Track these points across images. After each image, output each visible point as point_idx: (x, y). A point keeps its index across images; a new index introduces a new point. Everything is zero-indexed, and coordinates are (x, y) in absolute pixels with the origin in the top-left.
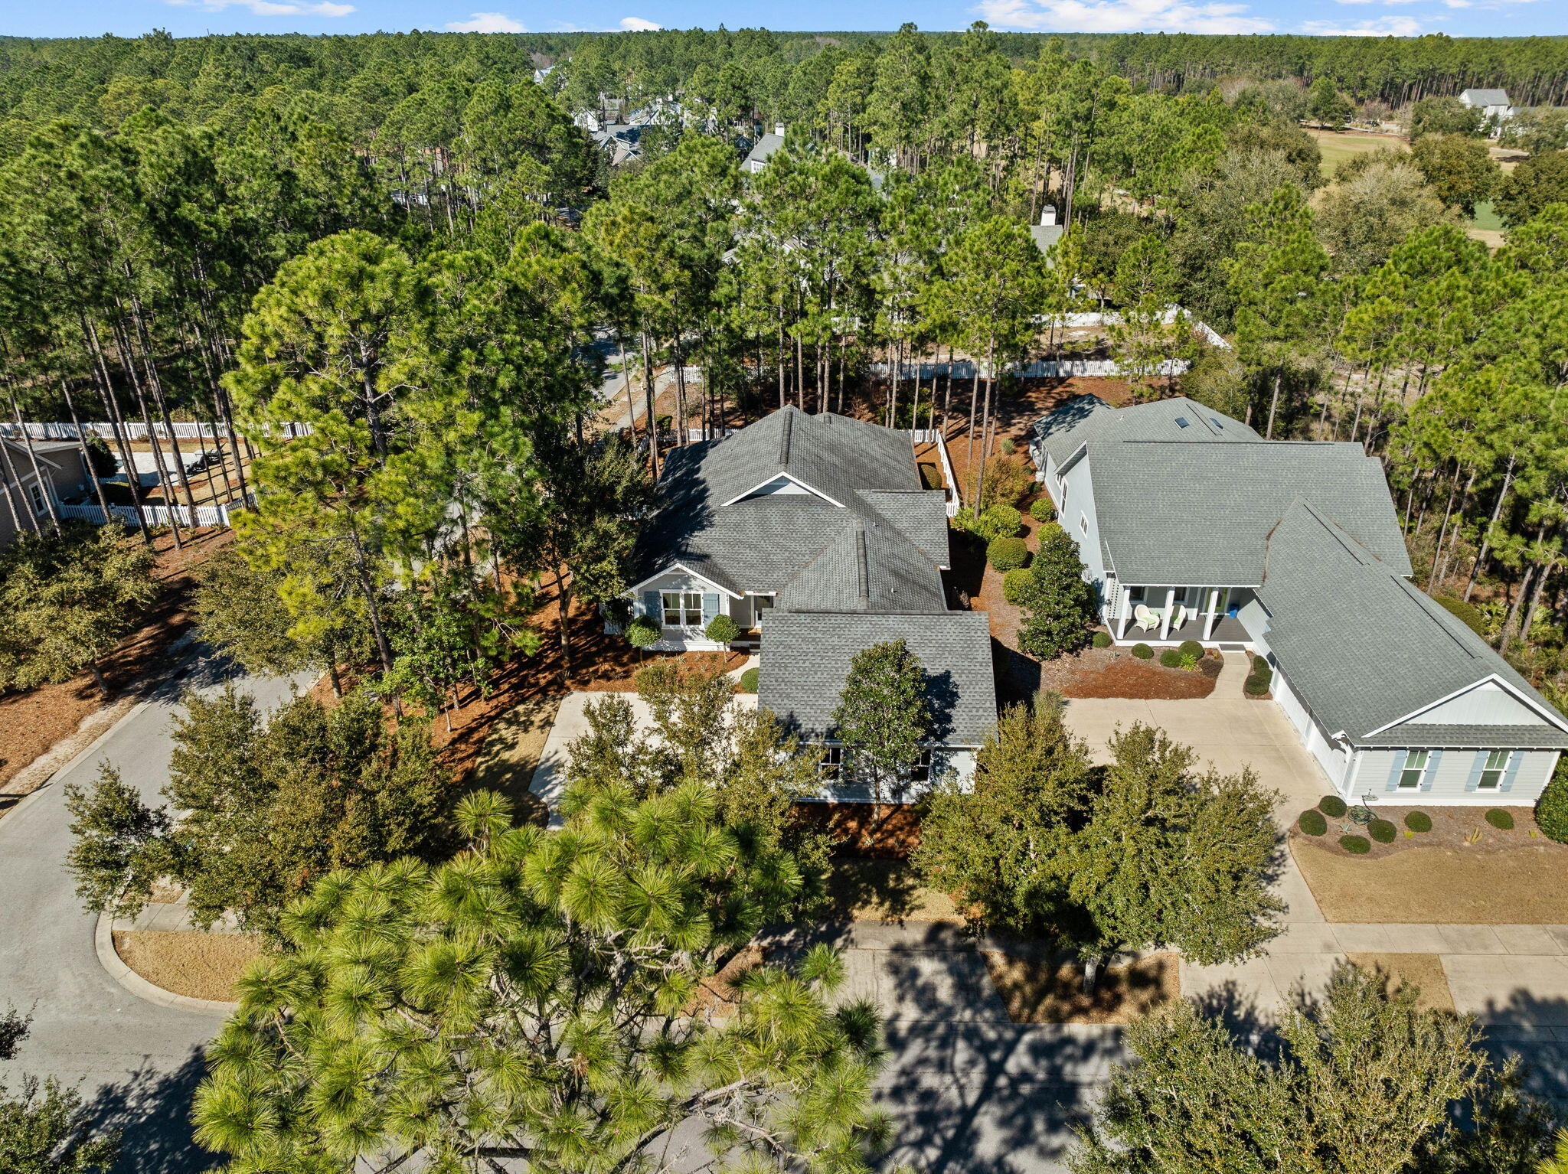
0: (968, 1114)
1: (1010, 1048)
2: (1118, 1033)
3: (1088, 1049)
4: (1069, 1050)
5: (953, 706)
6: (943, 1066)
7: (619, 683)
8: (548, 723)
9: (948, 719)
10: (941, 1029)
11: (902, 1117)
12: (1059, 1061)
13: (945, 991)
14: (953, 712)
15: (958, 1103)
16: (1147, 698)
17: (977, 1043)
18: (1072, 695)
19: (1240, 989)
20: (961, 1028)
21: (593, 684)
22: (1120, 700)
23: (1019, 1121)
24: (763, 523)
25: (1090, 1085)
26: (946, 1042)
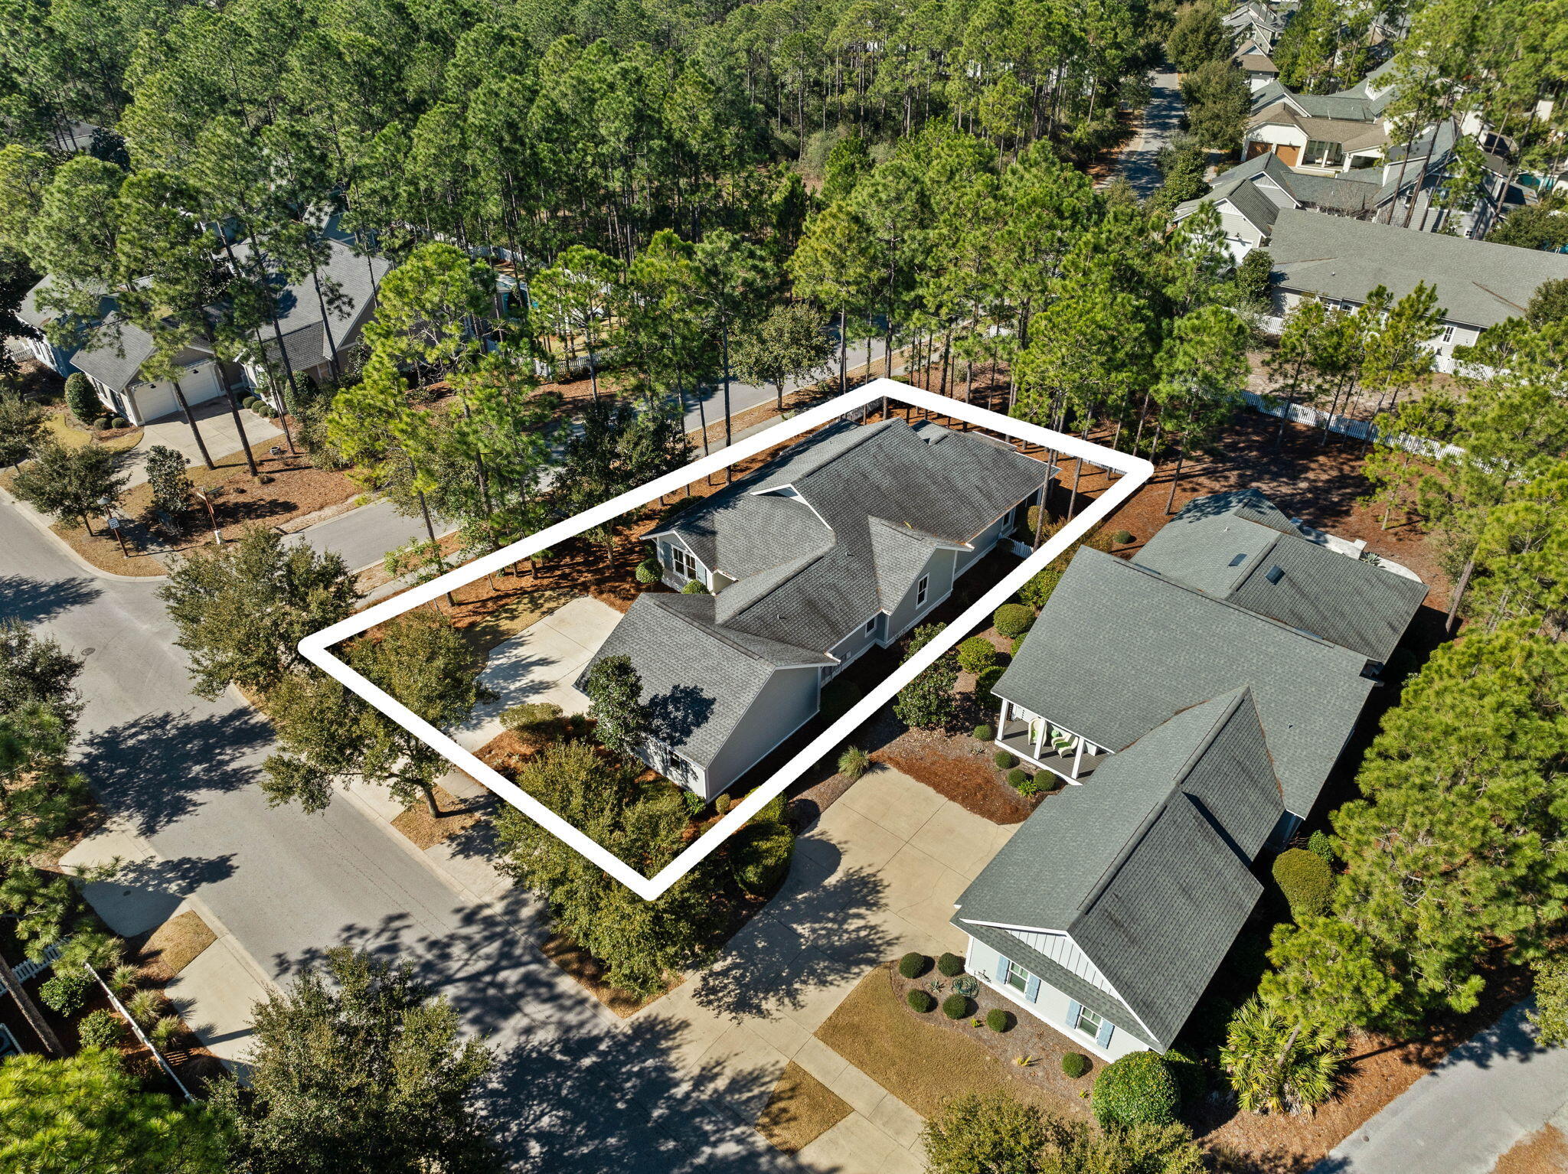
0: (450, 980)
1: (517, 964)
2: (582, 1002)
3: (554, 998)
4: (543, 990)
5: (698, 725)
6: (473, 948)
7: (619, 602)
8: (551, 611)
9: (688, 733)
10: (499, 929)
11: (420, 957)
12: (530, 991)
13: (526, 912)
14: (695, 729)
15: (451, 972)
16: (953, 798)
17: (506, 949)
18: (898, 765)
19: (686, 1031)
20: (509, 937)
21: (605, 596)
22: (931, 791)
23: (465, 1004)
24: (768, 519)
25: (526, 1015)
26: (490, 939)
